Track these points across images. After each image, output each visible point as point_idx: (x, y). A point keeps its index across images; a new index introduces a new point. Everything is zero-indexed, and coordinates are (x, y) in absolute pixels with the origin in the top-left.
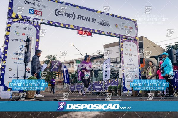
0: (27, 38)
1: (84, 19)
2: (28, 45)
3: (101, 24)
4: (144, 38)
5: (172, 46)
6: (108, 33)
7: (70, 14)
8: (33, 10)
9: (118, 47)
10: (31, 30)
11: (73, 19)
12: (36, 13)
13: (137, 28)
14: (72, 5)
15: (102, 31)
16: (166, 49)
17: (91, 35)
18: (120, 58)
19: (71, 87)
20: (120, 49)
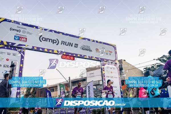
0: (12, 63)
1: (67, 44)
2: (13, 70)
3: (83, 49)
4: (123, 62)
5: (149, 68)
6: (90, 57)
7: (54, 40)
8: (19, 37)
9: (100, 70)
10: (15, 55)
11: (57, 45)
12: (21, 39)
13: (116, 52)
14: (55, 32)
15: (84, 56)
16: (144, 71)
17: (74, 59)
18: (103, 81)
19: (55, 112)
20: (102, 72)
